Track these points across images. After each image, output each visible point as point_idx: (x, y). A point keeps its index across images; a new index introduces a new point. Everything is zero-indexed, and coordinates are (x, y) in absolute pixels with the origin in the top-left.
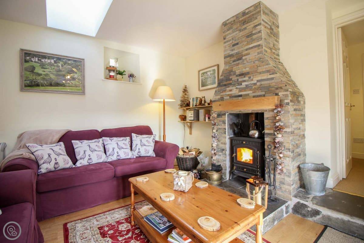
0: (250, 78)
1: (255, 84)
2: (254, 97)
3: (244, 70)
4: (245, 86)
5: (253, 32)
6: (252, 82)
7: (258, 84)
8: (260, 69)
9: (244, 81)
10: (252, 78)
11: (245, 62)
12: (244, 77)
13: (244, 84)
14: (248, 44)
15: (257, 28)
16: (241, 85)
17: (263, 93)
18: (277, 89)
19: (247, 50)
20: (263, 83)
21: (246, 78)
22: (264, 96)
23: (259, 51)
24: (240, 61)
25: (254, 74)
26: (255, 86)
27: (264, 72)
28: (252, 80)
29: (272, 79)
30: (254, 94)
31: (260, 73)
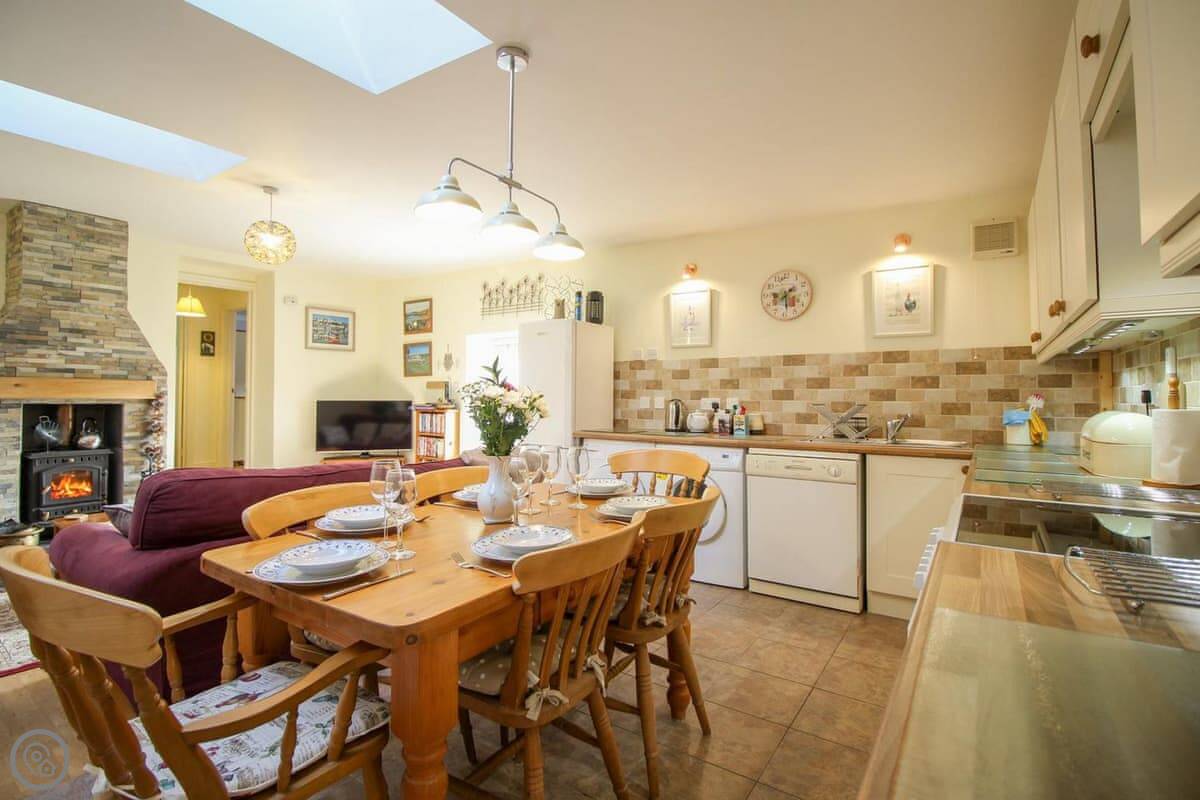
0: (96, 341)
1: (108, 355)
2: (104, 377)
3: (81, 323)
4: (83, 354)
5: (111, 266)
6: (102, 351)
7: (116, 356)
8: (120, 333)
9: (81, 345)
10: (101, 342)
11: (86, 309)
12: (84, 337)
13: (80, 351)
14: (95, 279)
15: (119, 262)
16: (74, 350)
17: (125, 373)
18: (150, 369)
19: (93, 289)
20: (124, 356)
21: (88, 341)
22: (126, 378)
23: (120, 301)
24: (74, 305)
25: (107, 338)
26: (109, 359)
27: (127, 339)
28: (102, 347)
29: (143, 353)
30: (104, 372)
31: (121, 339)
